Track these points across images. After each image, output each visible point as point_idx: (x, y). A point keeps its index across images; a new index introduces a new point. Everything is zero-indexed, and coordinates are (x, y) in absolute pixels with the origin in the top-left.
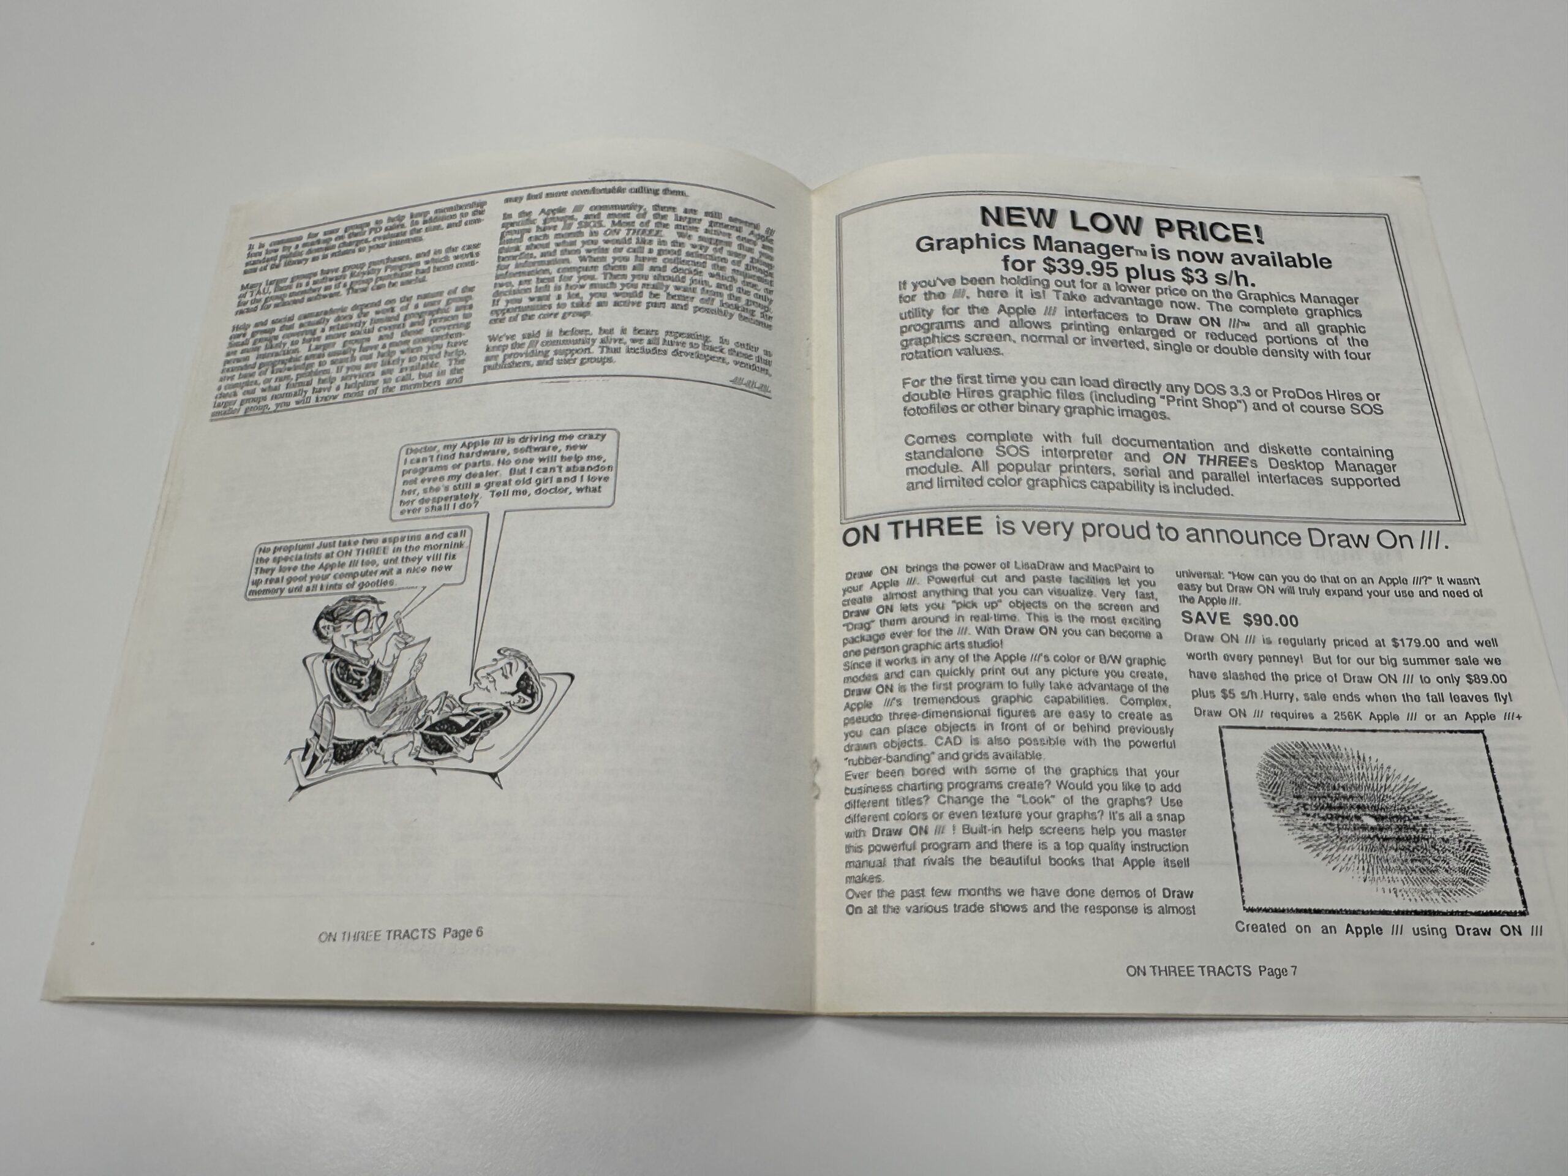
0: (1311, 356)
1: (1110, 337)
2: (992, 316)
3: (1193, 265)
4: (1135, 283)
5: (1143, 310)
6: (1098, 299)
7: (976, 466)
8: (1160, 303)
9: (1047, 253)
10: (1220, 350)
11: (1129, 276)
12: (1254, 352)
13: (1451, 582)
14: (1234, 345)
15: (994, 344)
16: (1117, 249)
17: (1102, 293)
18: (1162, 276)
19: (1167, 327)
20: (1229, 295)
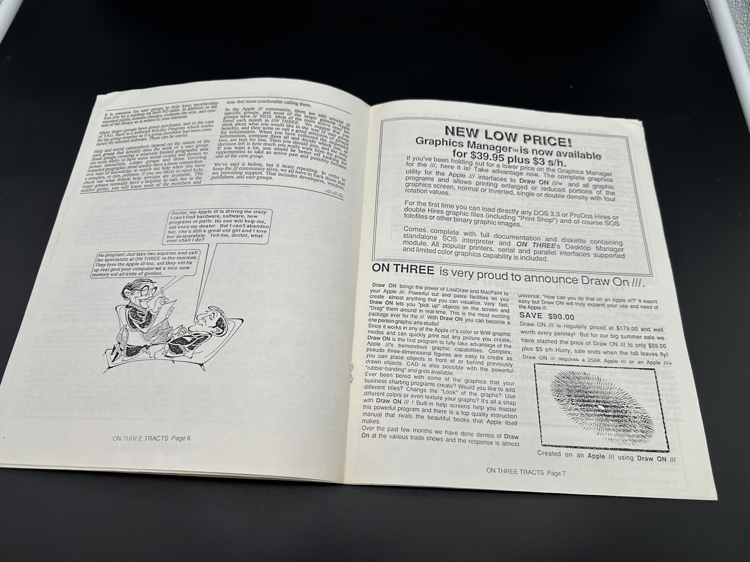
0: (589, 199)
1: (498, 189)
2: (445, 177)
3: (539, 156)
4: (511, 164)
5: (514, 177)
6: (494, 171)
7: (433, 244)
8: (522, 174)
9: (473, 149)
10: (547, 195)
11: (509, 161)
12: (563, 196)
13: (645, 302)
14: (554, 193)
15: (446, 190)
16: (504, 148)
17: (496, 169)
18: (524, 161)
19: (524, 184)
20: (554, 170)
